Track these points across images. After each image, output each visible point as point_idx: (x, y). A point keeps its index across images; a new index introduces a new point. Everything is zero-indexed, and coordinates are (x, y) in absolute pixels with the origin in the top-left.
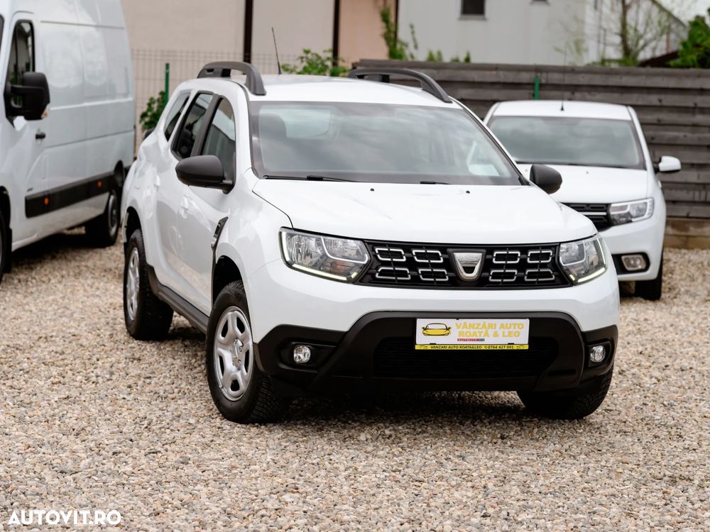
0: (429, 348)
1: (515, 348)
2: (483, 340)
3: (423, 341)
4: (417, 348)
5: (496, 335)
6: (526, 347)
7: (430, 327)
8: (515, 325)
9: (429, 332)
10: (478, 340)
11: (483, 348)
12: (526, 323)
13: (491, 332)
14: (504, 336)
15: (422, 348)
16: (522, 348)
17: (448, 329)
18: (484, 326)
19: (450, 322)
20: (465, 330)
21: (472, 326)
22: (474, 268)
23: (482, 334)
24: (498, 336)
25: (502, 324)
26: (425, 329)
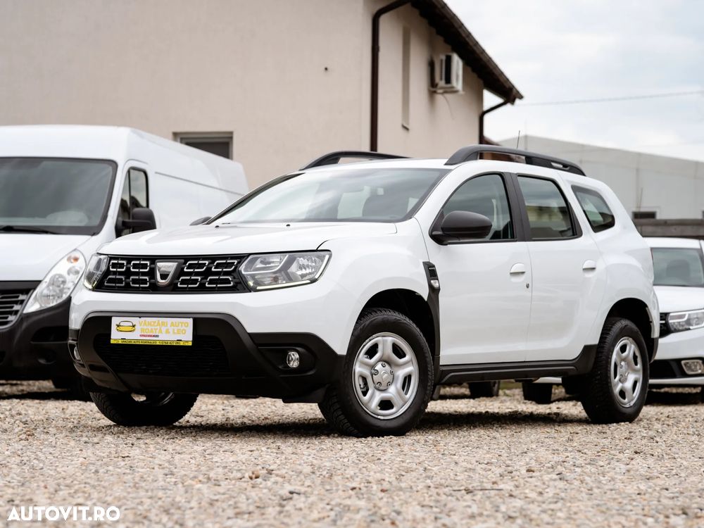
0: (120, 342)
1: (182, 344)
2: (157, 336)
3: (116, 336)
4: (112, 342)
5: (168, 332)
6: (190, 344)
7: (122, 324)
8: (182, 323)
9: (121, 328)
10: (154, 336)
11: (158, 343)
12: (190, 321)
13: (164, 329)
14: (174, 333)
15: (115, 342)
16: (187, 344)
17: (134, 326)
18: (158, 324)
19: (135, 320)
20: (145, 327)
21: (150, 324)
22: (168, 275)
23: (157, 331)
24: (169, 333)
25: (172, 323)
26: (118, 326)
